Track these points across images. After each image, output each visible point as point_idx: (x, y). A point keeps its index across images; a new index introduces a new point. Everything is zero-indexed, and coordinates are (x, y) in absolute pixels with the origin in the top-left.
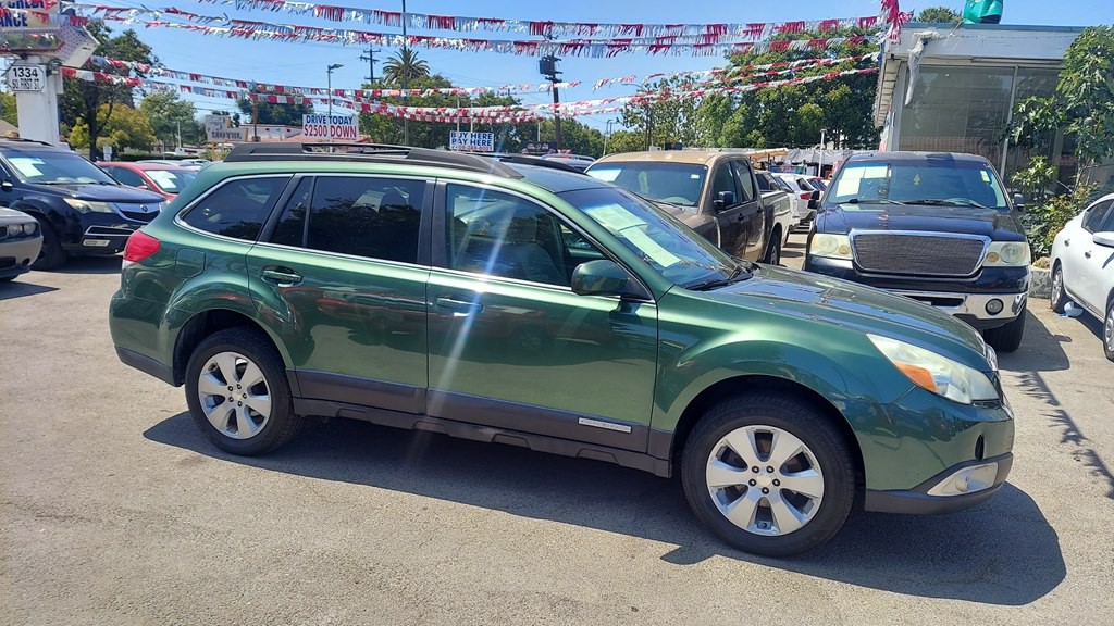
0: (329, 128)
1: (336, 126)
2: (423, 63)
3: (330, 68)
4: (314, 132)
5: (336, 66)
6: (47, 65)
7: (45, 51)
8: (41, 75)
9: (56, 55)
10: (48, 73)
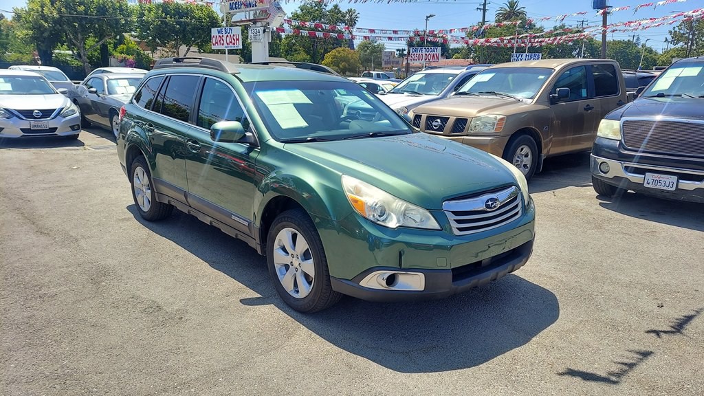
0: (424, 55)
1: (428, 54)
2: (522, 9)
3: (427, 17)
4: (416, 58)
5: (431, 16)
6: (265, 26)
7: (263, 19)
8: (261, 32)
9: (268, 21)
10: (264, 31)
